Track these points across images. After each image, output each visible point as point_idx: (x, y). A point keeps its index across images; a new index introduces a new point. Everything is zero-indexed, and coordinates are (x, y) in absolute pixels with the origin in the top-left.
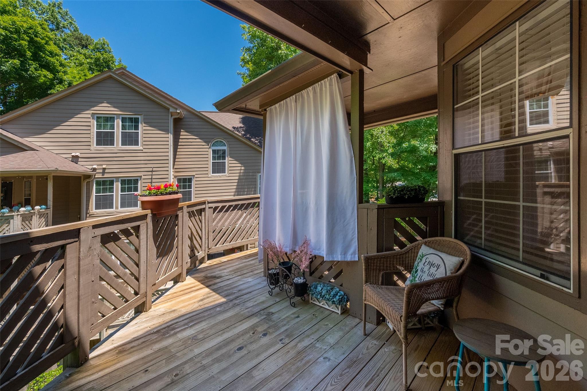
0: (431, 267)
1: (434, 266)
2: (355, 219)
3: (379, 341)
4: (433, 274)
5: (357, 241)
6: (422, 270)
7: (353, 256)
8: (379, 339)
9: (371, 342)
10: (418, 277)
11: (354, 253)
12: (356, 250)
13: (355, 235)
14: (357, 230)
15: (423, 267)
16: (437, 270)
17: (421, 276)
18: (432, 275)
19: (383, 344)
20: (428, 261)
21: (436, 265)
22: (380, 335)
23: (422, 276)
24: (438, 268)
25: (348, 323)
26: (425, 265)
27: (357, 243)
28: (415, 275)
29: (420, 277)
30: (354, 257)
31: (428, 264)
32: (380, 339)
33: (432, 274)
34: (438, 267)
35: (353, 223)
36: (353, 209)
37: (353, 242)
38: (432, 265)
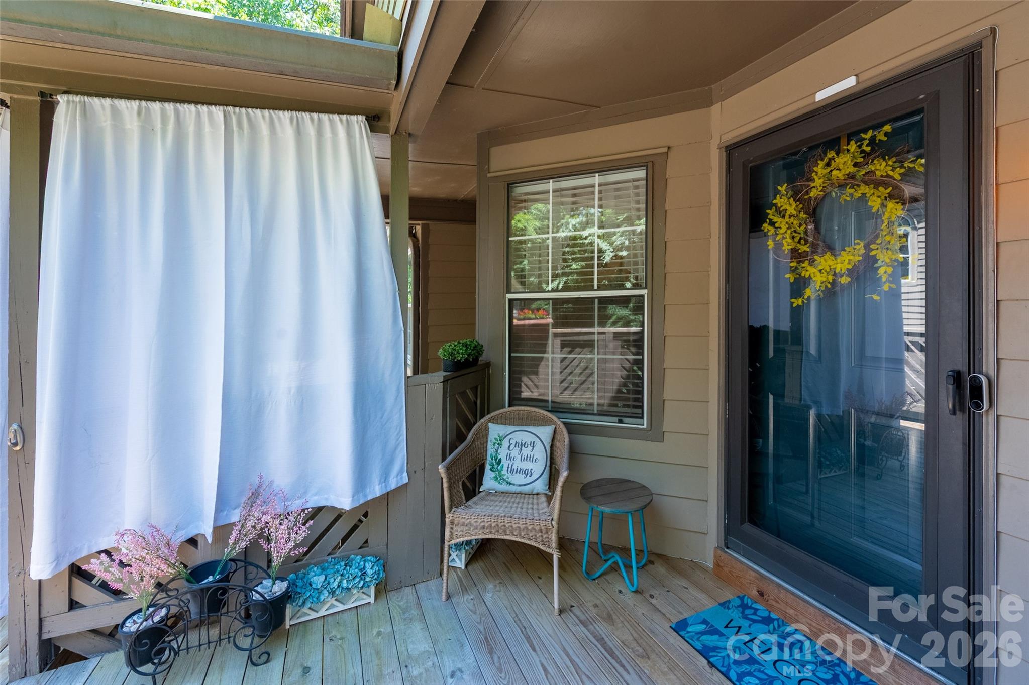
0: (521, 448)
1: (526, 446)
2: (402, 407)
3: (469, 592)
4: (529, 456)
5: (405, 446)
6: (509, 457)
7: (399, 477)
8: (467, 590)
9: (465, 601)
10: (505, 468)
11: (401, 472)
12: (403, 464)
13: (401, 438)
14: (405, 427)
15: (509, 452)
16: (533, 449)
17: (510, 466)
18: (528, 459)
19: (477, 591)
20: (513, 442)
21: (529, 444)
22: (461, 585)
23: (512, 465)
24: (533, 447)
25: (402, 603)
26: (511, 449)
27: (406, 451)
28: (499, 468)
29: (508, 467)
30: (402, 478)
31: (515, 447)
32: (466, 588)
33: (527, 457)
34: (533, 445)
35: (398, 416)
36: (398, 390)
37: (399, 450)
38: (522, 445)
